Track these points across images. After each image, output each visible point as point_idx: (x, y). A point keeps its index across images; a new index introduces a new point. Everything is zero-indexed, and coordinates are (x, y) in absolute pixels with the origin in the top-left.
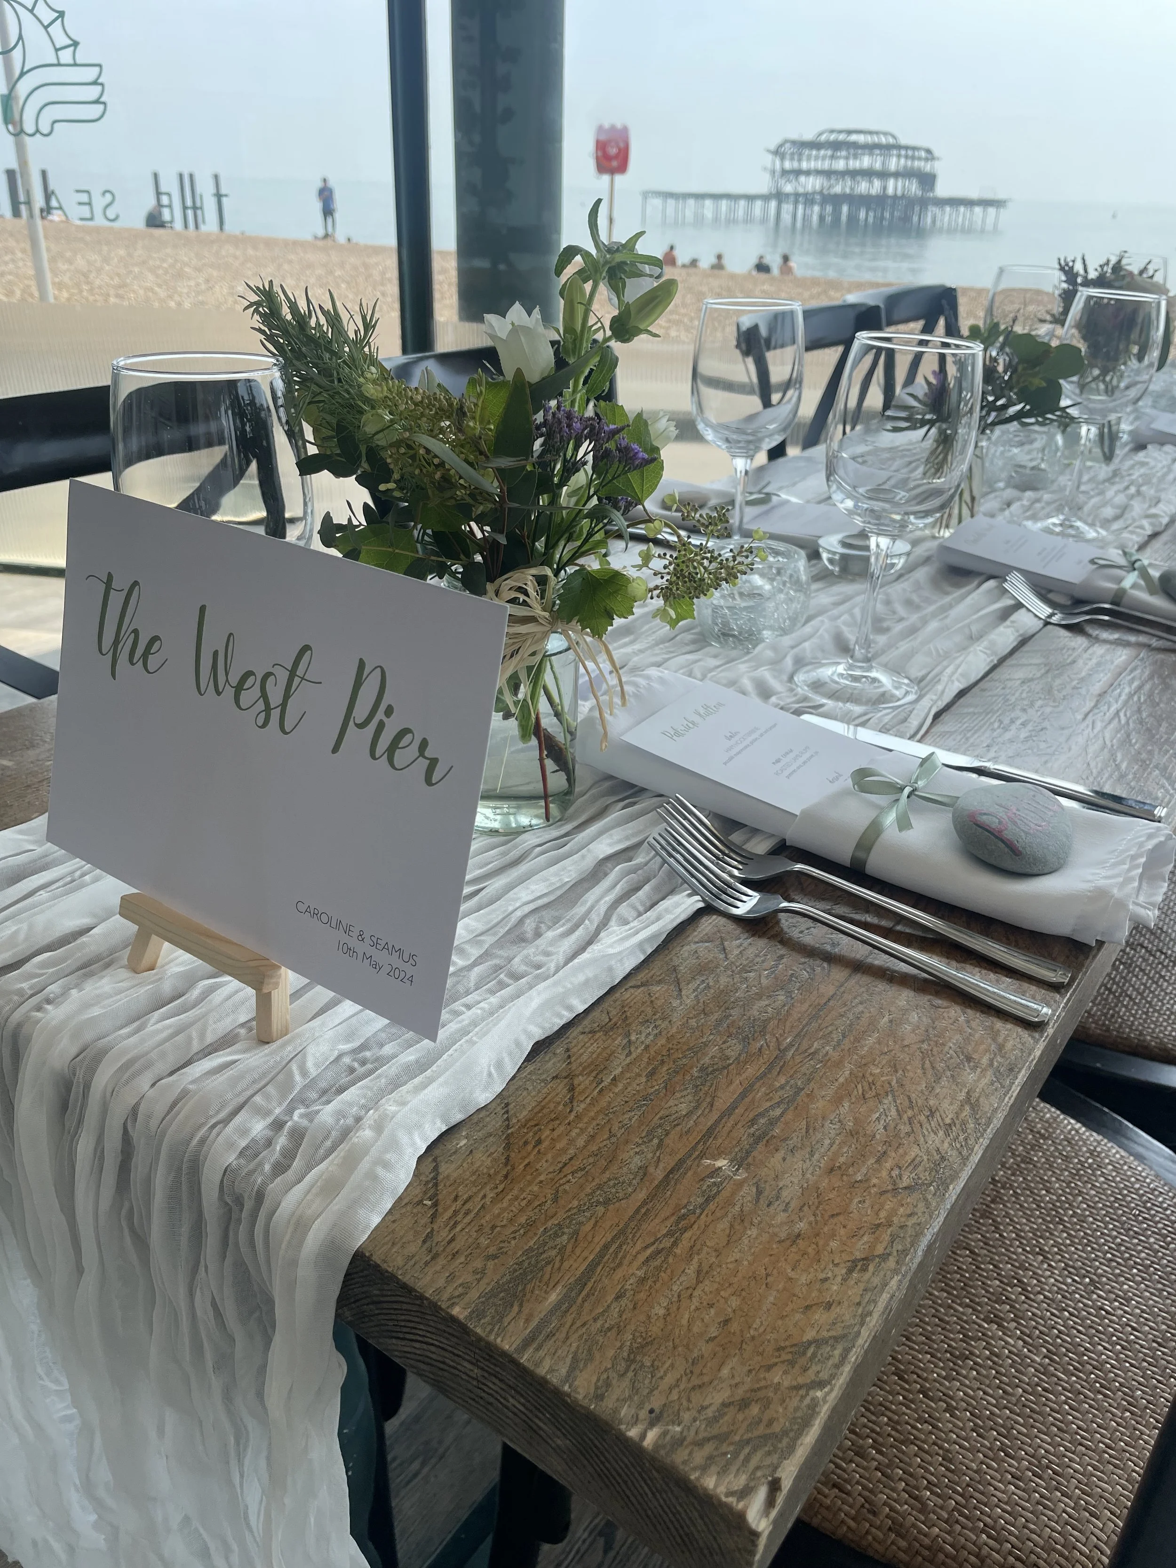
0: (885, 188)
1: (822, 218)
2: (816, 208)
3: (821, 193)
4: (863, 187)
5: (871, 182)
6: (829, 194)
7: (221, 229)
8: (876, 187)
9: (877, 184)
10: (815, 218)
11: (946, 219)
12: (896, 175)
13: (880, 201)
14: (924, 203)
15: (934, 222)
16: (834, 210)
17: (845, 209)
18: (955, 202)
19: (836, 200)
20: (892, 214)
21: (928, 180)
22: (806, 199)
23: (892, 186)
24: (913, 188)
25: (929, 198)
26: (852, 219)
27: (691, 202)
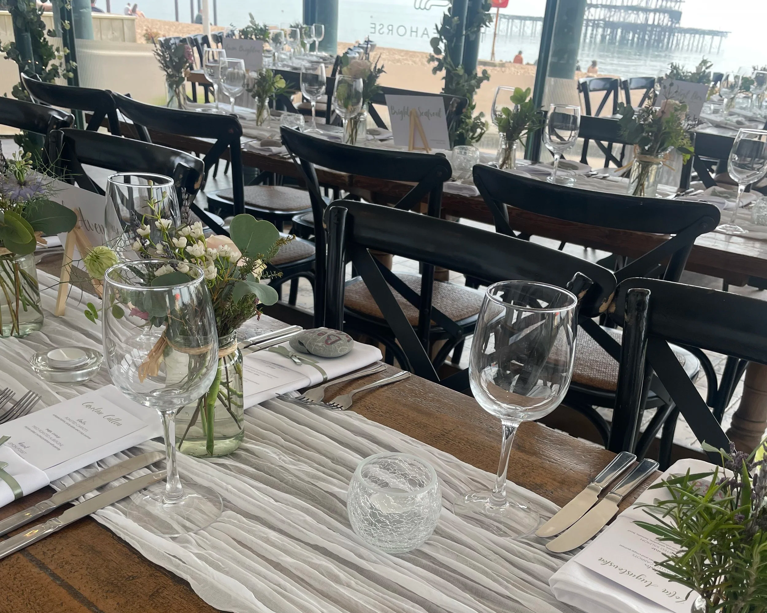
0: (647, 19)
1: (603, 37)
2: (600, 30)
3: (604, 20)
4: (632, 18)
5: (638, 14)
6: (609, 21)
7: (177, 19)
8: (641, 18)
9: (642, 16)
10: (599, 38)
11: (686, 43)
12: (655, 11)
13: (642, 28)
14: (671, 31)
15: (677, 44)
16: (612, 32)
17: (619, 31)
18: (694, 32)
19: (613, 26)
20: (650, 37)
21: (676, 16)
22: (594, 23)
23: (651, 18)
24: (665, 20)
25: (676, 28)
26: (623, 38)
27: (517, 22)
